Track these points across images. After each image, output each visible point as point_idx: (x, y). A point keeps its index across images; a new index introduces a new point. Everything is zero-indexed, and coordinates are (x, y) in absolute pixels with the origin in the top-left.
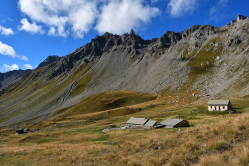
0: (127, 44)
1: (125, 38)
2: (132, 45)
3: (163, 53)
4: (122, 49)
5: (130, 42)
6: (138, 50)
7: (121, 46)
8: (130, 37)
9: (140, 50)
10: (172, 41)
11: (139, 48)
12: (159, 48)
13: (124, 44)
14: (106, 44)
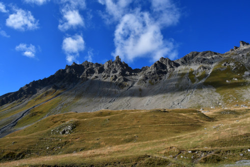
0: (111, 72)
1: (108, 66)
2: (118, 73)
3: (161, 79)
4: (104, 77)
5: (115, 69)
6: (126, 77)
7: (103, 74)
8: (115, 64)
9: (128, 78)
10: (168, 67)
11: (127, 75)
12: (153, 74)
13: (107, 72)
14: (85, 72)
